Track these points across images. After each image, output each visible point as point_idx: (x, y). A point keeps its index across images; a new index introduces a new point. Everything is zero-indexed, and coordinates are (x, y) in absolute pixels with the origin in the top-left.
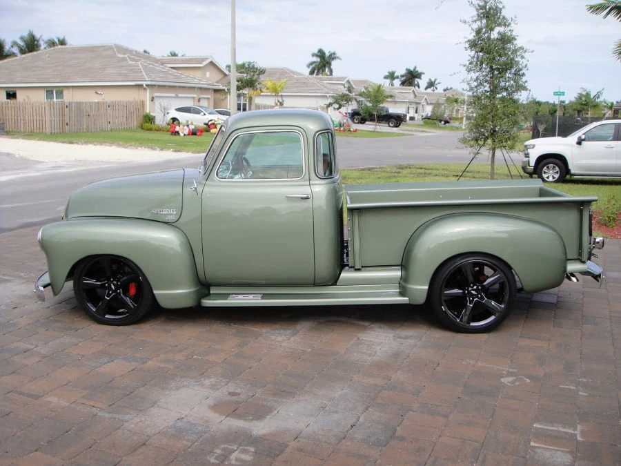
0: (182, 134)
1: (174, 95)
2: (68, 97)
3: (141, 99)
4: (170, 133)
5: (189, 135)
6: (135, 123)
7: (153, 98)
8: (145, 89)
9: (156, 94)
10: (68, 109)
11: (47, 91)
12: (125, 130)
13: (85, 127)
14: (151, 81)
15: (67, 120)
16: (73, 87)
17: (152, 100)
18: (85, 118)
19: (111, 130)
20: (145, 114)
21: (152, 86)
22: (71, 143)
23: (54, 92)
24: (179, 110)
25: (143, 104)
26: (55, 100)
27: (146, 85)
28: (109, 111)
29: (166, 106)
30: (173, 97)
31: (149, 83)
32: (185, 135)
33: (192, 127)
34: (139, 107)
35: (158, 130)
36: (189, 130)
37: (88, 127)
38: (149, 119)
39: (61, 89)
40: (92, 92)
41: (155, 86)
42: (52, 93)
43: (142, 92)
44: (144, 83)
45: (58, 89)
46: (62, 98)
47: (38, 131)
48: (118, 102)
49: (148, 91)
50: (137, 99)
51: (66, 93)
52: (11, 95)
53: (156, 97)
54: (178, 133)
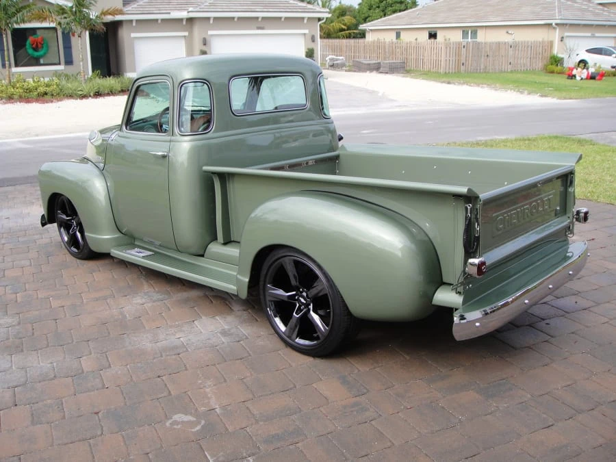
0: (578, 78)
1: (589, 35)
2: (482, 37)
3: (551, 39)
4: (567, 76)
5: (587, 79)
6: (539, 65)
7: (562, 38)
8: (554, 28)
9: (566, 34)
10: (465, 49)
11: (463, 31)
12: (526, 72)
13: (482, 67)
14: (561, 19)
15: (463, 60)
16: (486, 26)
17: (562, 41)
18: (482, 60)
19: (512, 72)
20: (552, 55)
21: (563, 24)
22: (449, 83)
23: (470, 32)
24: (588, 51)
25: (551, 44)
26: (470, 40)
27: (556, 24)
28: (511, 52)
29: (572, 47)
30: (587, 37)
31: (558, 22)
32: (582, 79)
33: (592, 70)
34: (546, 48)
35: (559, 73)
36: (588, 73)
37: (486, 67)
38: (557, 61)
39: (475, 28)
40: (503, 31)
41: (566, 24)
42: (468, 33)
43: (551, 31)
44: (553, 22)
45: (473, 29)
46: (476, 38)
47: (434, 70)
48: (522, 42)
49: (558, 30)
50: (546, 39)
51: (480, 33)
52: (433, 36)
53: (568, 36)
54: (575, 76)
